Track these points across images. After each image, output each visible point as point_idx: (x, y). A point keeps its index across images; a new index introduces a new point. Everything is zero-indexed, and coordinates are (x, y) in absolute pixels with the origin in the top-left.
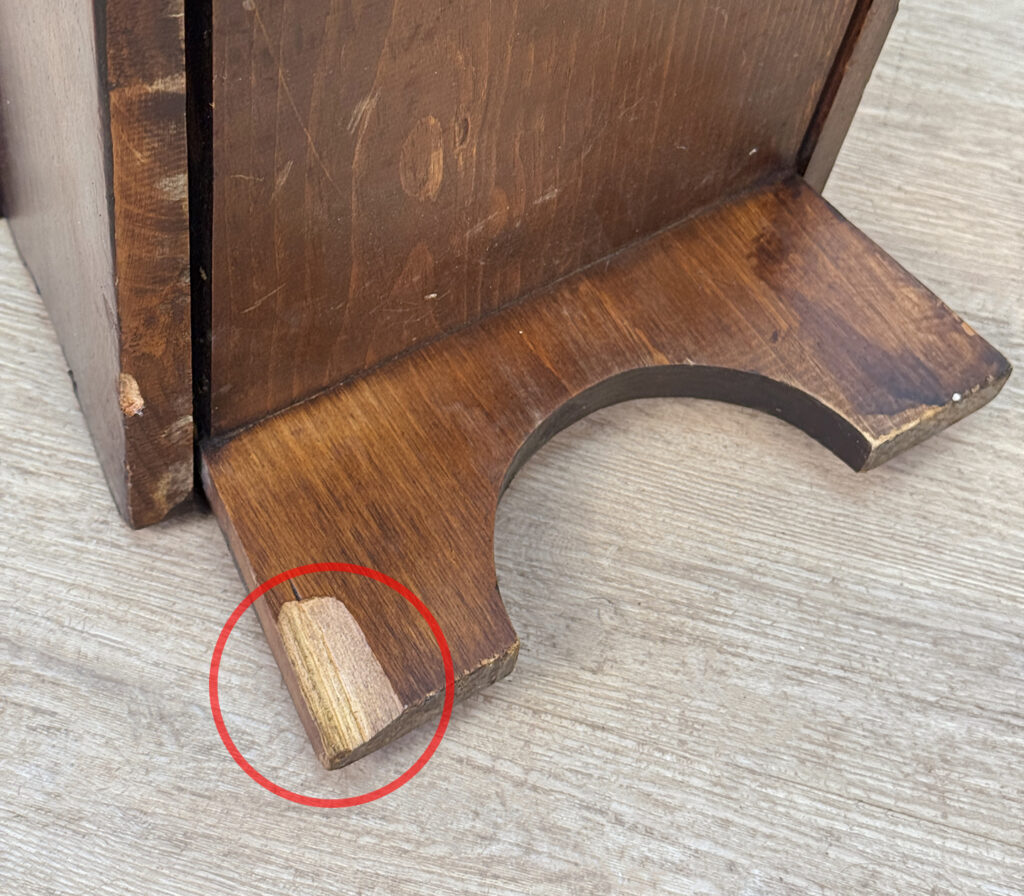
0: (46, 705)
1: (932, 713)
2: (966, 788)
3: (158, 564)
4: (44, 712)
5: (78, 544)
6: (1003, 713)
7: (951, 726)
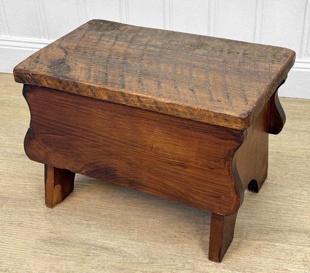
0: (95, 252)
1: (257, 241)
2: (264, 251)
3: (112, 231)
4: (95, 253)
5: (97, 230)
6: (270, 240)
7: (260, 242)
